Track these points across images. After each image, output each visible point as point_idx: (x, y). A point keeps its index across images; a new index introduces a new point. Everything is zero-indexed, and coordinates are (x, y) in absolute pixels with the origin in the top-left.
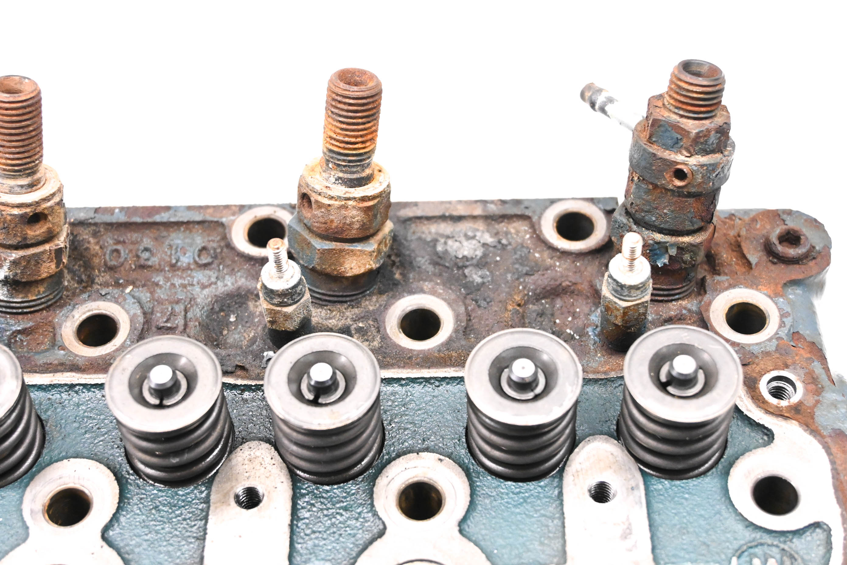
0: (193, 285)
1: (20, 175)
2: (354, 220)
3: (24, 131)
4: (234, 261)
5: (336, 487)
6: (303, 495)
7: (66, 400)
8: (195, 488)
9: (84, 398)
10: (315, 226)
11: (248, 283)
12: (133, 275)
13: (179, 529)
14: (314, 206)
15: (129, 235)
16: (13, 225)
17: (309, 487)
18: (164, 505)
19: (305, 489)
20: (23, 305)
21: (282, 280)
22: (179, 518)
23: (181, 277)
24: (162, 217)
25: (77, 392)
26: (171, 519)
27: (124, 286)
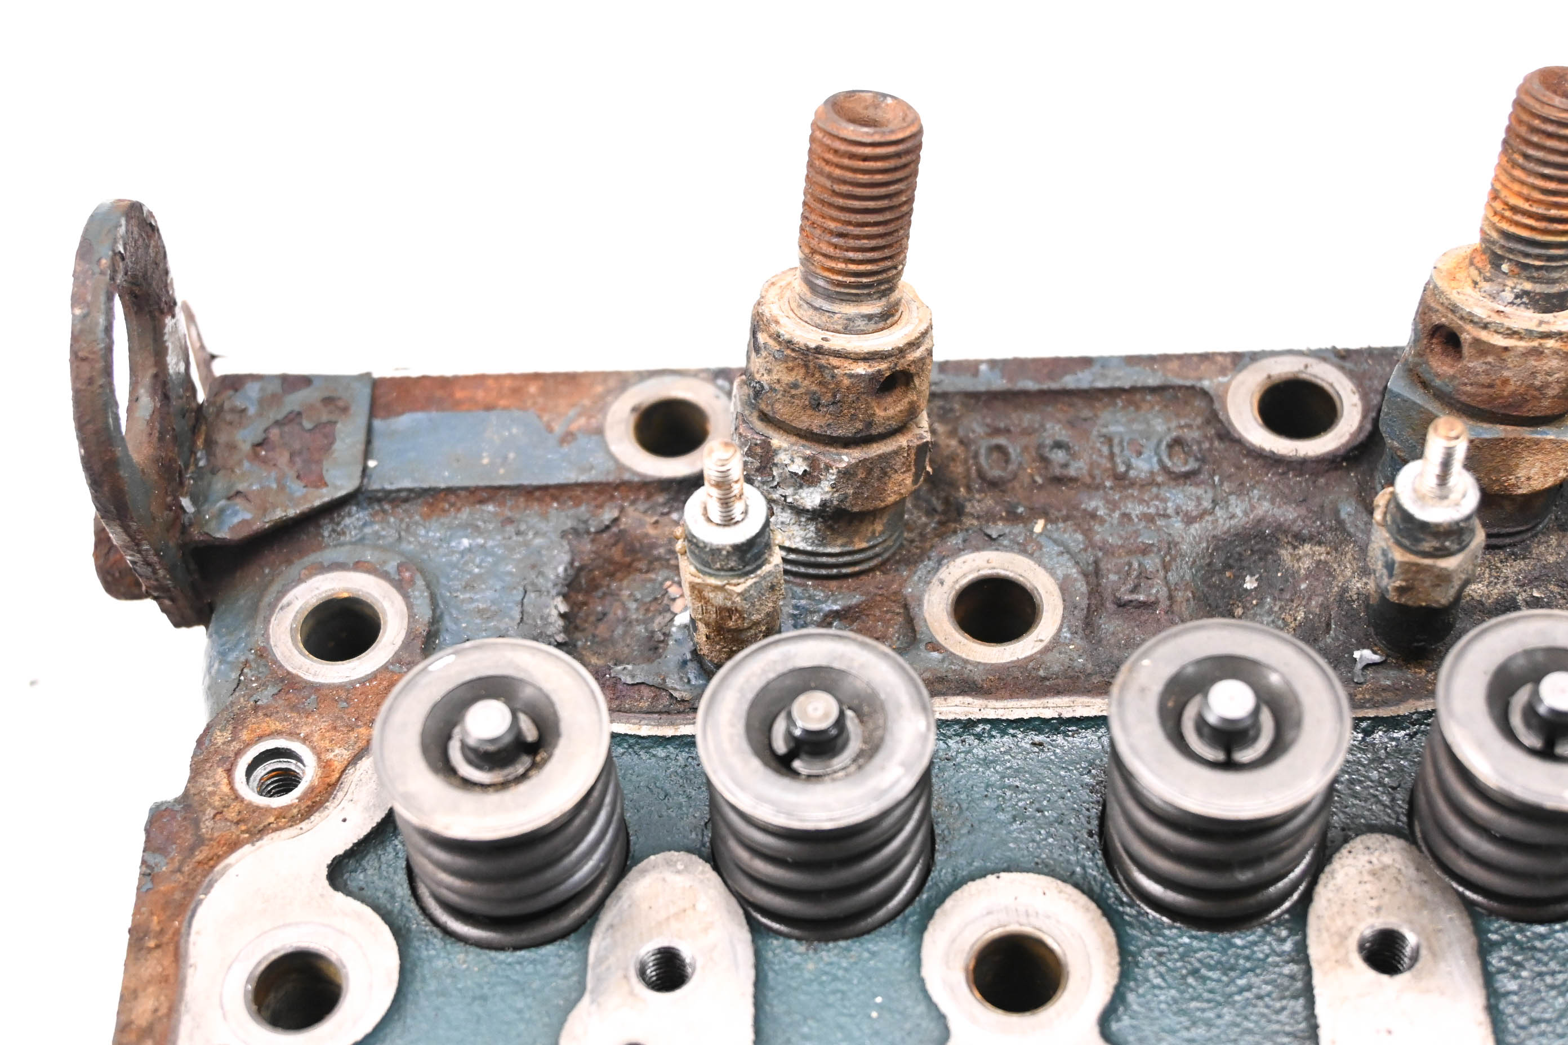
0: (1166, 516)
1: (869, 294)
2: (1550, 379)
3: (892, 204)
4: (1239, 467)
5: (1557, 927)
6: (1496, 945)
7: (958, 752)
8: (1268, 932)
9: (995, 749)
10: (1465, 393)
11: (1277, 512)
12: (1040, 499)
13: (1253, 1017)
14: (1466, 350)
15: (1014, 416)
16: (852, 397)
17: (1502, 927)
18: (1211, 968)
19: (1496, 932)
20: (841, 560)
21: (1446, 502)
22: (1247, 994)
23: (1141, 501)
24: (1078, 380)
25: (979, 737)
26: (1231, 995)
27: (1027, 520)
